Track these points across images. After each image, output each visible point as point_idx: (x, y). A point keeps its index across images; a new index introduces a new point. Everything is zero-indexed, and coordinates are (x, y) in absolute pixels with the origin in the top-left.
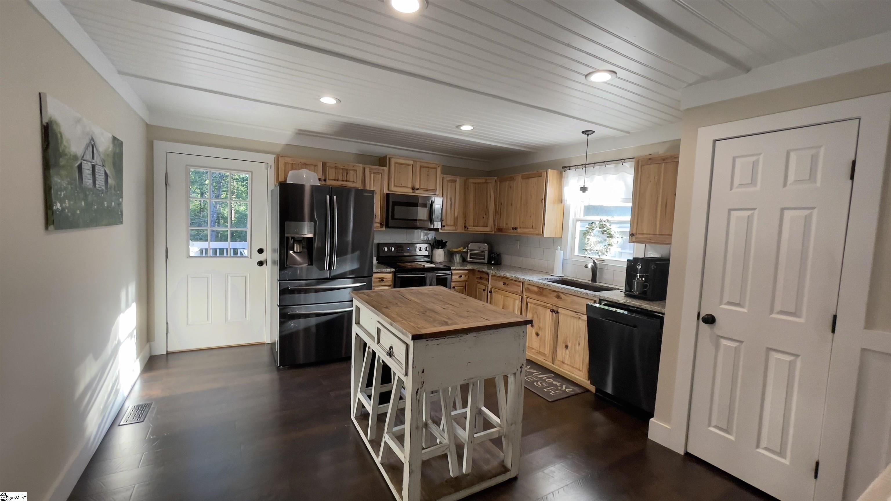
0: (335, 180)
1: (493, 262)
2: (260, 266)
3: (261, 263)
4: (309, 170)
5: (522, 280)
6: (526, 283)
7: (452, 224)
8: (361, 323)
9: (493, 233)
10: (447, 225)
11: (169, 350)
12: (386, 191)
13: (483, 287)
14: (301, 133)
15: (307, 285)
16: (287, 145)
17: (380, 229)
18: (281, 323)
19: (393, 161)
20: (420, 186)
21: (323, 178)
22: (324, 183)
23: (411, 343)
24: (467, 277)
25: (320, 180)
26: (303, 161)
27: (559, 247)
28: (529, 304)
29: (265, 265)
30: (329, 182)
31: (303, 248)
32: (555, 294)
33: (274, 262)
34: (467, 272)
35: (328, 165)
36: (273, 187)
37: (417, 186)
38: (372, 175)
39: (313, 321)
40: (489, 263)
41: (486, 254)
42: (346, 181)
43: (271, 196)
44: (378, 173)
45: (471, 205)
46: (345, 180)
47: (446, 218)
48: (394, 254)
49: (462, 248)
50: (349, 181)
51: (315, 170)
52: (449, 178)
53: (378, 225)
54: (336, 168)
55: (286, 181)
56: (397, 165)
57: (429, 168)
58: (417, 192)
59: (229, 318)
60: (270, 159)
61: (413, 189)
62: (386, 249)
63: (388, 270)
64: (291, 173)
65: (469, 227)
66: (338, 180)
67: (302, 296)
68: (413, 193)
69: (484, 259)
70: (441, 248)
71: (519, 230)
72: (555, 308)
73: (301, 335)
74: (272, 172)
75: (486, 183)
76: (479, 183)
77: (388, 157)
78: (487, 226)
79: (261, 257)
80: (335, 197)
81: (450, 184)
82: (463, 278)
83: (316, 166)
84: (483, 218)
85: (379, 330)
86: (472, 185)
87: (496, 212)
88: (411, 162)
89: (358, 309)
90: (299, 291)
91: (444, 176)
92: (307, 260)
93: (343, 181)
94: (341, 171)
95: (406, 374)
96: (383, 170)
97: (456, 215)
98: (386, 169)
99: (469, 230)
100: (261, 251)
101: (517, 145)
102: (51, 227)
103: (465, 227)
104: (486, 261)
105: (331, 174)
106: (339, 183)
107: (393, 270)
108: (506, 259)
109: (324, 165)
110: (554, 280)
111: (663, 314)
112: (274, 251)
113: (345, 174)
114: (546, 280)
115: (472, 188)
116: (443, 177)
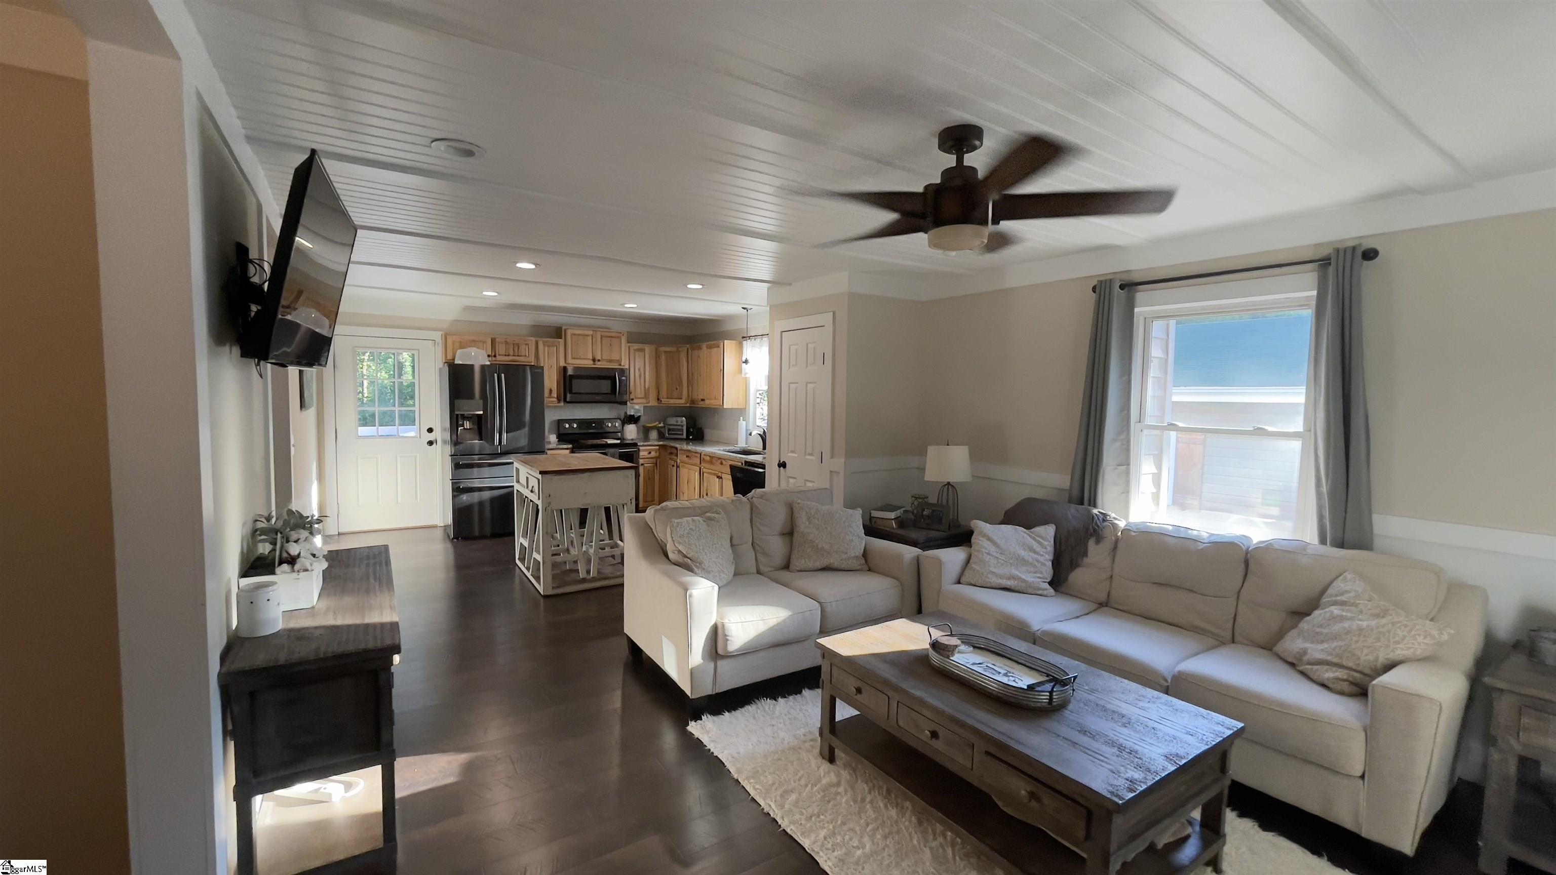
0: (506, 355)
1: (691, 437)
2: (430, 445)
3: (430, 443)
4: (478, 348)
5: (699, 452)
6: (703, 454)
7: (643, 396)
8: (520, 481)
9: (688, 405)
10: (636, 398)
11: (340, 531)
12: (562, 364)
13: (673, 463)
14: (467, 309)
15: (480, 459)
16: (455, 320)
17: (557, 405)
18: (454, 497)
19: (569, 332)
20: (602, 357)
21: (493, 354)
22: (494, 359)
23: (540, 476)
24: (658, 454)
25: (489, 356)
26: (472, 338)
27: (741, 418)
28: (705, 474)
29: (435, 444)
30: (498, 358)
31: (473, 424)
32: (720, 461)
33: (444, 442)
34: (657, 447)
35: (497, 340)
36: (441, 365)
37: (598, 357)
38: (546, 348)
39: (487, 495)
40: (687, 440)
41: (685, 428)
42: (518, 356)
43: (440, 376)
44: (553, 346)
45: (663, 375)
46: (517, 354)
47: (635, 390)
48: (578, 431)
49: (657, 423)
50: (521, 356)
51: (483, 347)
52: (636, 346)
53: (555, 400)
54: (506, 343)
55: (454, 359)
56: (573, 336)
57: (612, 337)
58: (599, 363)
59: (399, 499)
60: (437, 336)
61: (594, 360)
62: (567, 426)
63: (565, 446)
64: (459, 352)
65: (663, 400)
66: (509, 355)
67: (475, 470)
68: (595, 364)
69: (682, 434)
70: (634, 424)
71: (707, 402)
72: (720, 474)
73: (476, 510)
74: (440, 350)
75: (679, 351)
76: (670, 352)
77: (564, 328)
78: (681, 399)
79: (431, 437)
80: (503, 375)
81: (637, 353)
82: (653, 454)
83: (485, 342)
84: (677, 389)
85: (527, 478)
86: (663, 354)
87: (689, 383)
88: (591, 333)
89: (518, 470)
90: (471, 466)
91: (630, 344)
92: (477, 437)
93: (514, 356)
94: (512, 346)
95: (539, 499)
96: (559, 342)
97: (647, 387)
98: (561, 341)
99: (663, 402)
100: (430, 430)
101: (701, 315)
102: (303, 409)
103: (658, 399)
104: (685, 436)
105: (501, 349)
106: (511, 358)
107: (570, 446)
108: (708, 433)
109: (493, 341)
110: (734, 450)
111: (763, 467)
112: (444, 430)
113: (516, 349)
114: (724, 450)
115: (663, 357)
116: (629, 347)
